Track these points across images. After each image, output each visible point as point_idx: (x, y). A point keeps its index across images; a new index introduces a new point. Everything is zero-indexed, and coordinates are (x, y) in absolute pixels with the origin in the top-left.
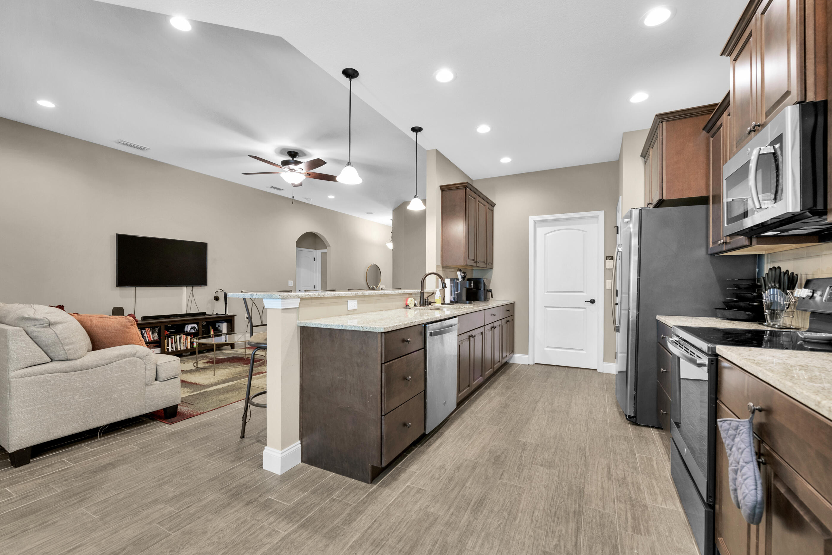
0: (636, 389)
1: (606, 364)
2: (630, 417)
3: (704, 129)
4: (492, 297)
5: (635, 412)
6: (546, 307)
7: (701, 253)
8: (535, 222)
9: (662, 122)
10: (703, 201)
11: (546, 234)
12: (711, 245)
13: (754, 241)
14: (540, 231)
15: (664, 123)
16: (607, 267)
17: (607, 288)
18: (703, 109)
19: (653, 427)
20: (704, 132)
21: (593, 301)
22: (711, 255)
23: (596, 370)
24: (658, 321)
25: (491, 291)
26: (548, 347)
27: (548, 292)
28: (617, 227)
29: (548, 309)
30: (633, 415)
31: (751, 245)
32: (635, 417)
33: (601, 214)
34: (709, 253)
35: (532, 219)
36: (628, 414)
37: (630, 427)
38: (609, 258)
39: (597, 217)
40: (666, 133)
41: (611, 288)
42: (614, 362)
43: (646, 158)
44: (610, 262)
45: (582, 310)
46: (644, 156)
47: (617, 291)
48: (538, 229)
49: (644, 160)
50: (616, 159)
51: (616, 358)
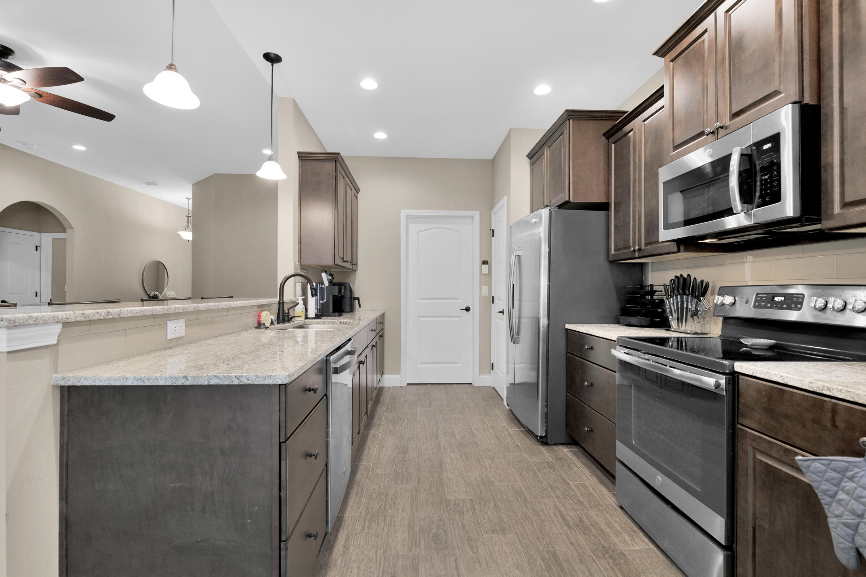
0: (547, 406)
1: (482, 376)
2: (541, 437)
3: (604, 135)
4: (360, 306)
5: (546, 432)
6: (419, 317)
7: (601, 259)
8: (408, 217)
9: (569, 120)
10: (604, 207)
11: (419, 232)
12: (613, 252)
13: (682, 248)
14: (414, 228)
15: (571, 121)
16: (483, 273)
17: (483, 295)
18: (604, 114)
19: (561, 444)
20: (604, 138)
21: (468, 309)
22: (610, 262)
23: (471, 383)
24: (567, 329)
25: (358, 299)
26: (422, 363)
27: (422, 299)
28: (493, 230)
29: (421, 319)
30: (544, 435)
31: (679, 251)
32: (546, 436)
33: (476, 214)
34: (610, 259)
35: (404, 213)
36: (539, 435)
37: (543, 449)
38: (485, 263)
39: (472, 218)
40: (573, 132)
41: (487, 295)
42: (490, 374)
43: (534, 159)
44: (485, 267)
45: (458, 319)
46: (531, 156)
47: (493, 297)
48: (410, 226)
49: (531, 162)
50: (491, 158)
51: (492, 369)
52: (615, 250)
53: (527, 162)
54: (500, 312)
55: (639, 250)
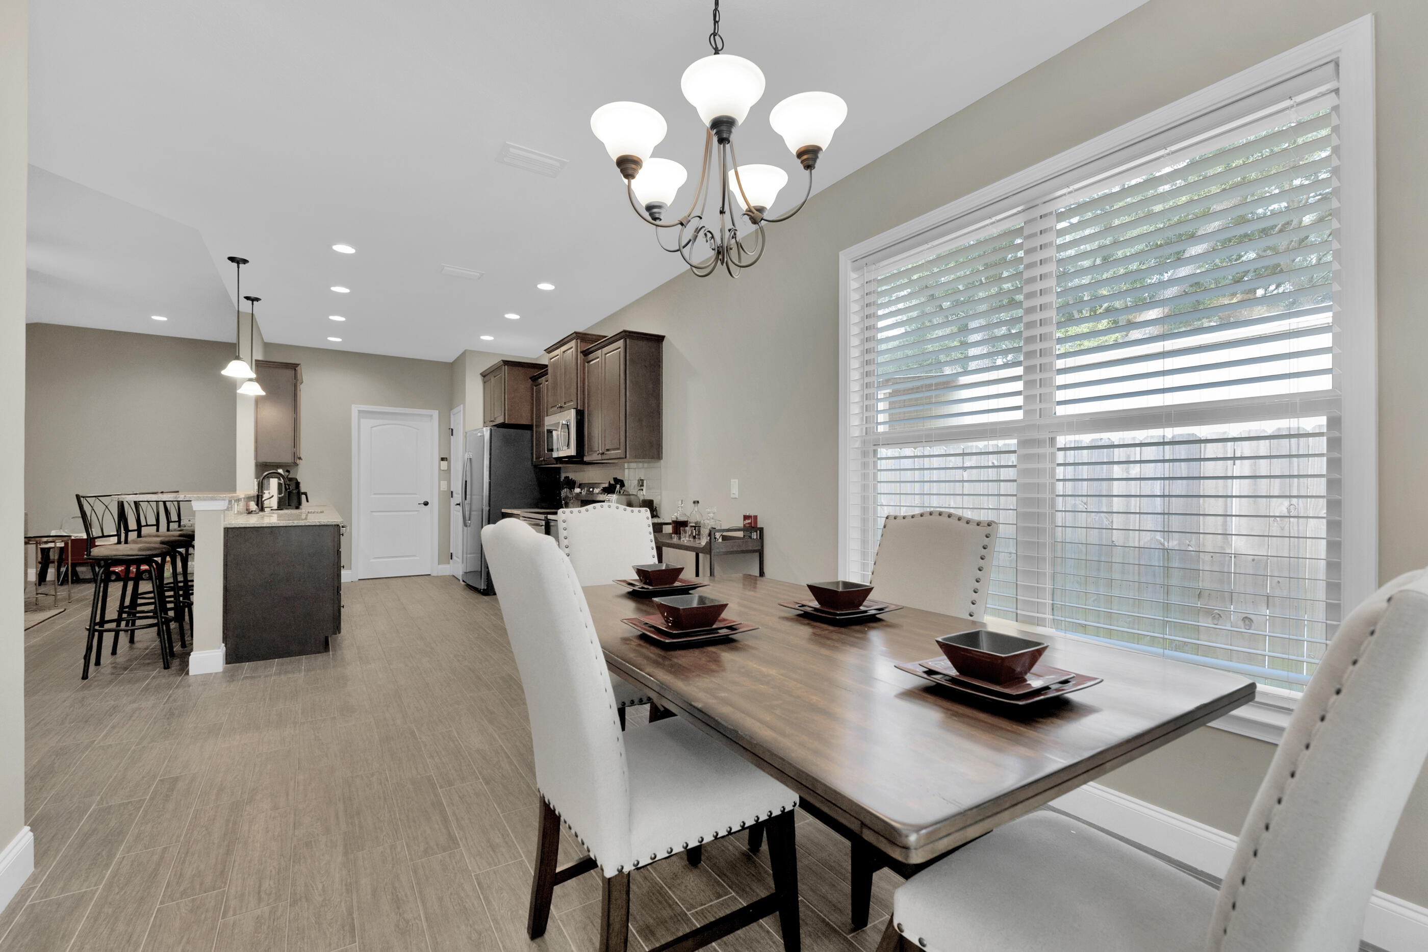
1: (440, 567)
2: (484, 590)
3: (530, 378)
4: (307, 501)
6: (372, 512)
8: (360, 412)
9: (506, 364)
10: (529, 427)
11: (372, 427)
12: (534, 460)
14: (366, 423)
15: (506, 367)
16: (442, 468)
17: (442, 489)
20: (530, 380)
21: (426, 504)
22: (534, 466)
23: (430, 575)
24: (503, 513)
25: (305, 494)
26: (375, 558)
27: (375, 494)
28: (452, 430)
29: (374, 514)
30: (486, 588)
33: (435, 414)
34: (534, 464)
35: (355, 409)
36: (482, 588)
37: (485, 598)
38: (443, 459)
39: (431, 416)
40: (508, 374)
41: (446, 489)
42: (449, 563)
43: (487, 378)
44: (444, 464)
45: (416, 513)
46: (484, 375)
47: (452, 492)
48: (362, 420)
49: (483, 380)
50: (451, 360)
51: (451, 559)
52: (536, 459)
53: (479, 380)
54: (457, 504)
55: (544, 460)
